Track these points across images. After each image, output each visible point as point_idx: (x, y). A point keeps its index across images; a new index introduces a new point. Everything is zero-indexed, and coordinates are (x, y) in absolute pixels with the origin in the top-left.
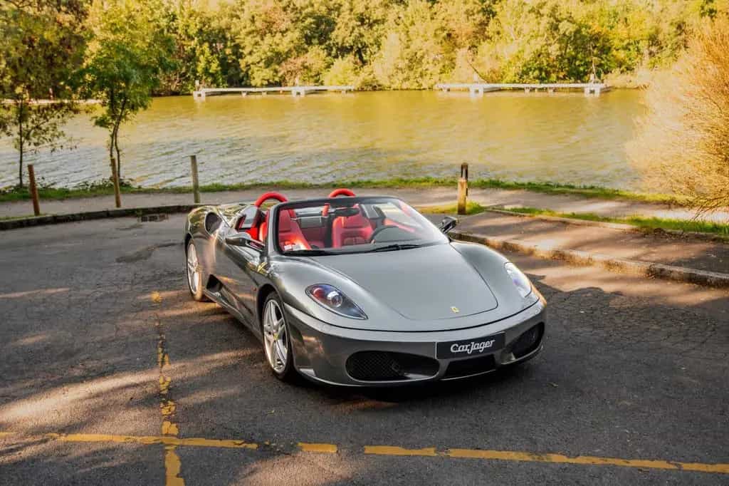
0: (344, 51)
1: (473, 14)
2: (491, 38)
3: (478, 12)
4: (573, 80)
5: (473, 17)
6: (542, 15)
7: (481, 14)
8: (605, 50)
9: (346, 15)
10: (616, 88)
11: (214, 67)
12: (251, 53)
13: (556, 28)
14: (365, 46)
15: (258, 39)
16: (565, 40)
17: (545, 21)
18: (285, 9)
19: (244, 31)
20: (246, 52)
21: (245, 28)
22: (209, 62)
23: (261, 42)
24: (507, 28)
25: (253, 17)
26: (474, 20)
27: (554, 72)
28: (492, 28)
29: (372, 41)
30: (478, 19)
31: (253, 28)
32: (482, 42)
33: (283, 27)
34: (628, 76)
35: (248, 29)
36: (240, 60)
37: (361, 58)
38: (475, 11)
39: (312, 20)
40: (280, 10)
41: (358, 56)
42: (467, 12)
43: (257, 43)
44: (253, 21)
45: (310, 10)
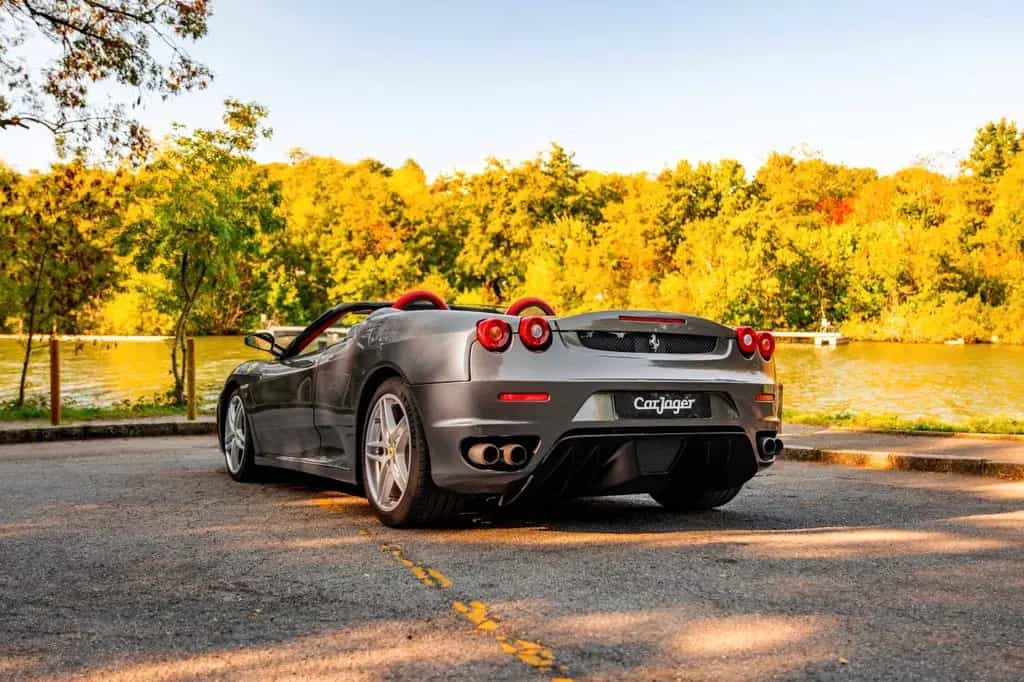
0: (471, 281)
1: (654, 237)
2: (678, 270)
3: (661, 235)
4: (795, 328)
5: (653, 241)
6: (752, 238)
7: (664, 238)
8: (836, 291)
9: (475, 232)
10: (857, 340)
11: (291, 298)
12: (345, 280)
13: (773, 257)
14: (500, 278)
15: (355, 261)
16: (782, 272)
17: (757, 248)
18: (393, 224)
19: (338, 251)
20: (338, 278)
21: (339, 246)
22: (284, 291)
23: (359, 266)
24: (701, 258)
25: (350, 232)
26: (656, 245)
27: (768, 316)
28: (680, 256)
29: (511, 270)
30: (661, 244)
31: (349, 247)
32: (667, 275)
33: (390, 248)
34: (872, 325)
35: (343, 248)
36: (328, 289)
37: (498, 292)
38: (657, 234)
39: (429, 239)
40: (386, 227)
41: (492, 289)
42: (645, 234)
43: (353, 268)
44: (350, 237)
45: (425, 226)
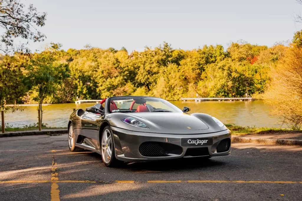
0: (141, 85)
1: (195, 70)
2: (203, 80)
3: (197, 69)
4: (239, 96)
5: (195, 71)
6: (224, 70)
8: (251, 84)
9: (141, 70)
10: (257, 100)
11: (85, 91)
12: (101, 85)
13: (231, 75)
14: (150, 83)
15: (105, 80)
16: (234, 80)
17: (225, 72)
18: (116, 68)
19: (99, 77)
20: (99, 85)
21: (99, 75)
22: (82, 89)
23: (106, 81)
24: (209, 75)
25: (103, 71)
26: (196, 72)
27: (230, 93)
28: (203, 75)
29: (153, 80)
30: (197, 72)
31: (103, 75)
32: (199, 81)
33: (115, 75)
34: (262, 95)
35: (101, 76)
36: (97, 89)
37: (148, 88)
38: (196, 69)
39: (128, 72)
40: (114, 68)
41: (147, 87)
42: (193, 69)
43: (104, 81)
44: (103, 72)
45: (126, 68)
